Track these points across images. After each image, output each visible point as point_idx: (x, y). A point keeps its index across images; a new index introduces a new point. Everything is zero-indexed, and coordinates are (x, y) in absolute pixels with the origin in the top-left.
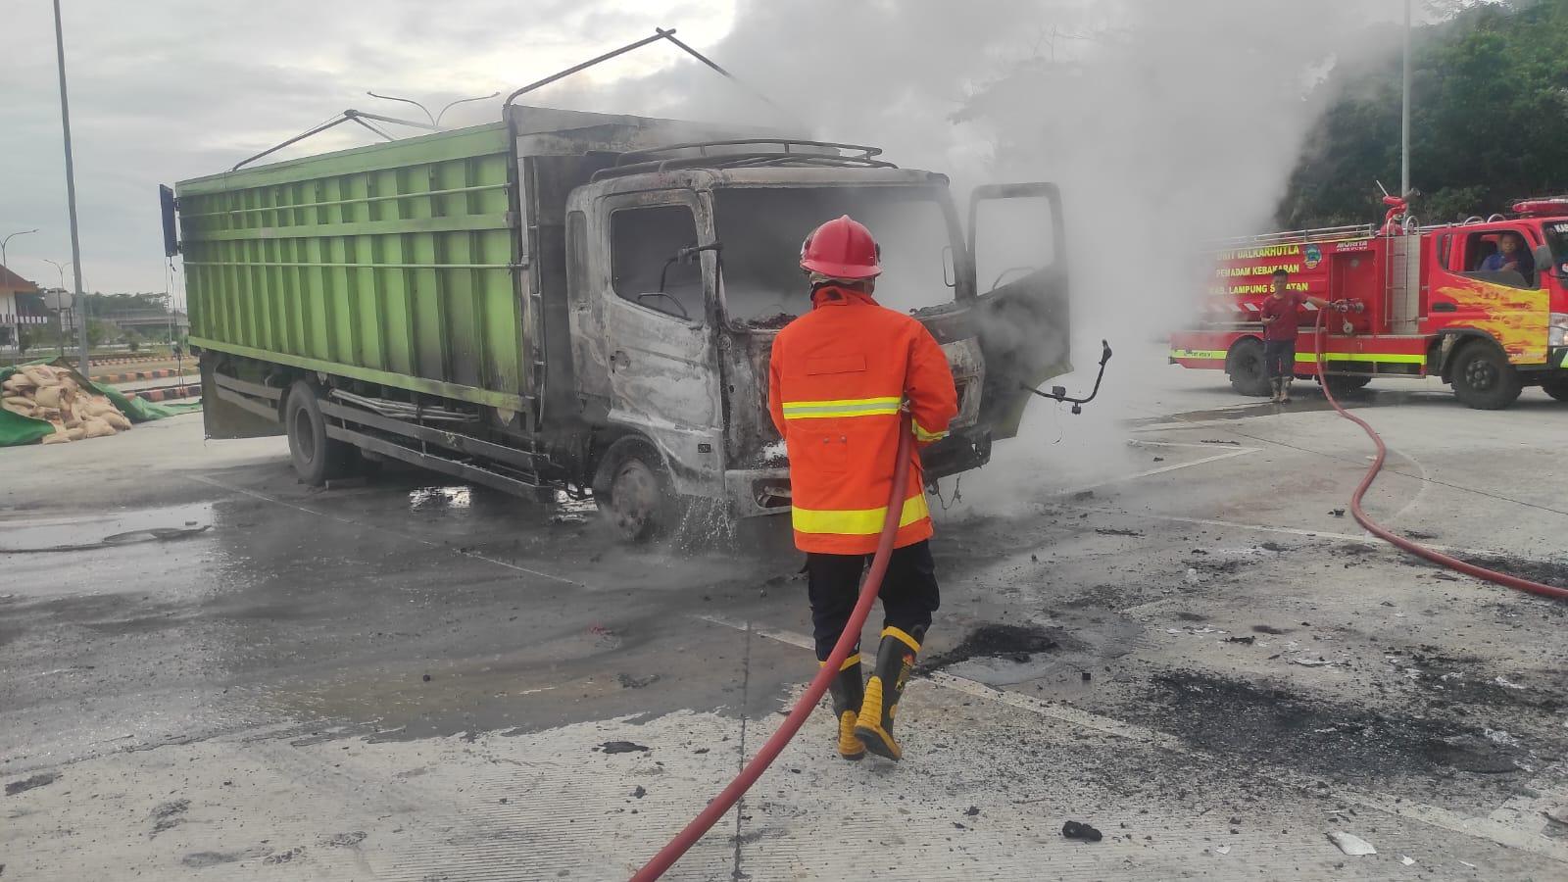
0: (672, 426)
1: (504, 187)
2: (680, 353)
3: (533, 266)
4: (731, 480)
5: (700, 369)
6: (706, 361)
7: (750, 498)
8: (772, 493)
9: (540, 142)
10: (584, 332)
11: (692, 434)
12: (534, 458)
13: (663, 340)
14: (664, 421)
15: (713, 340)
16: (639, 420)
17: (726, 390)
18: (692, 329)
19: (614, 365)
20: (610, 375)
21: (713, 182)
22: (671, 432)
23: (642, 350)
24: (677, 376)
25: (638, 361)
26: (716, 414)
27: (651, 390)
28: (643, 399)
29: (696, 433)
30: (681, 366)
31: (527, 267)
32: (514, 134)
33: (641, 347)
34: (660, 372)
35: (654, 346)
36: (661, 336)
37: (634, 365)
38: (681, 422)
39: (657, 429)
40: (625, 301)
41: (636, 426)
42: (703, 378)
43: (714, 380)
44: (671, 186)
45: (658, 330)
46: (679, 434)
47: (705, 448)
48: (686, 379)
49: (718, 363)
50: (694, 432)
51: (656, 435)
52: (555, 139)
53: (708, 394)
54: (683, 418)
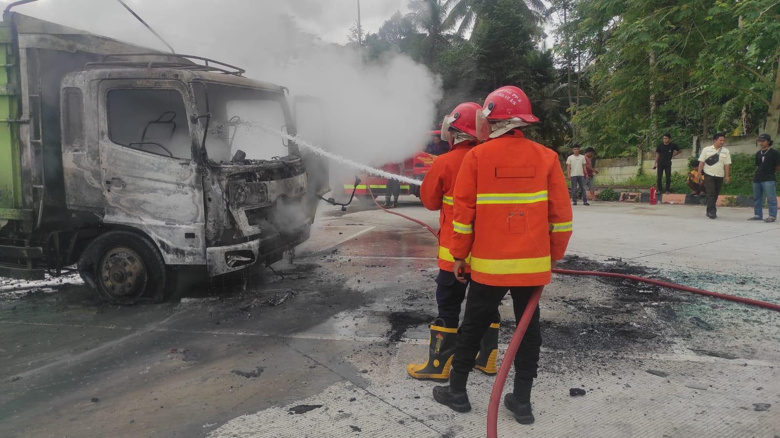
0: (163, 223)
1: (5, 67)
2: (173, 179)
3: (32, 122)
4: (211, 253)
5: (187, 189)
6: (193, 183)
7: (224, 263)
8: (236, 259)
9: (42, 40)
10: (79, 166)
11: (180, 228)
12: (28, 250)
13: (157, 171)
14: (156, 221)
15: (199, 171)
16: (134, 221)
17: (206, 200)
18: (182, 164)
19: (110, 187)
20: (106, 194)
21: (194, 78)
22: (163, 227)
23: (138, 177)
24: (169, 193)
25: (133, 184)
26: (200, 214)
27: (144, 202)
28: (138, 207)
29: (184, 226)
30: (172, 187)
31: (24, 122)
32: (15, 33)
33: (137, 175)
34: (154, 190)
35: (149, 174)
36: (155, 169)
37: (129, 187)
38: (170, 221)
39: (151, 226)
40: (121, 146)
41: (131, 225)
42: (190, 194)
43: (199, 195)
44: (161, 77)
45: (153, 164)
46: (170, 228)
47: (190, 236)
48: (177, 195)
49: (201, 184)
50: (181, 226)
51: (149, 229)
52: (55, 39)
53: (193, 202)
54: (171, 218)
